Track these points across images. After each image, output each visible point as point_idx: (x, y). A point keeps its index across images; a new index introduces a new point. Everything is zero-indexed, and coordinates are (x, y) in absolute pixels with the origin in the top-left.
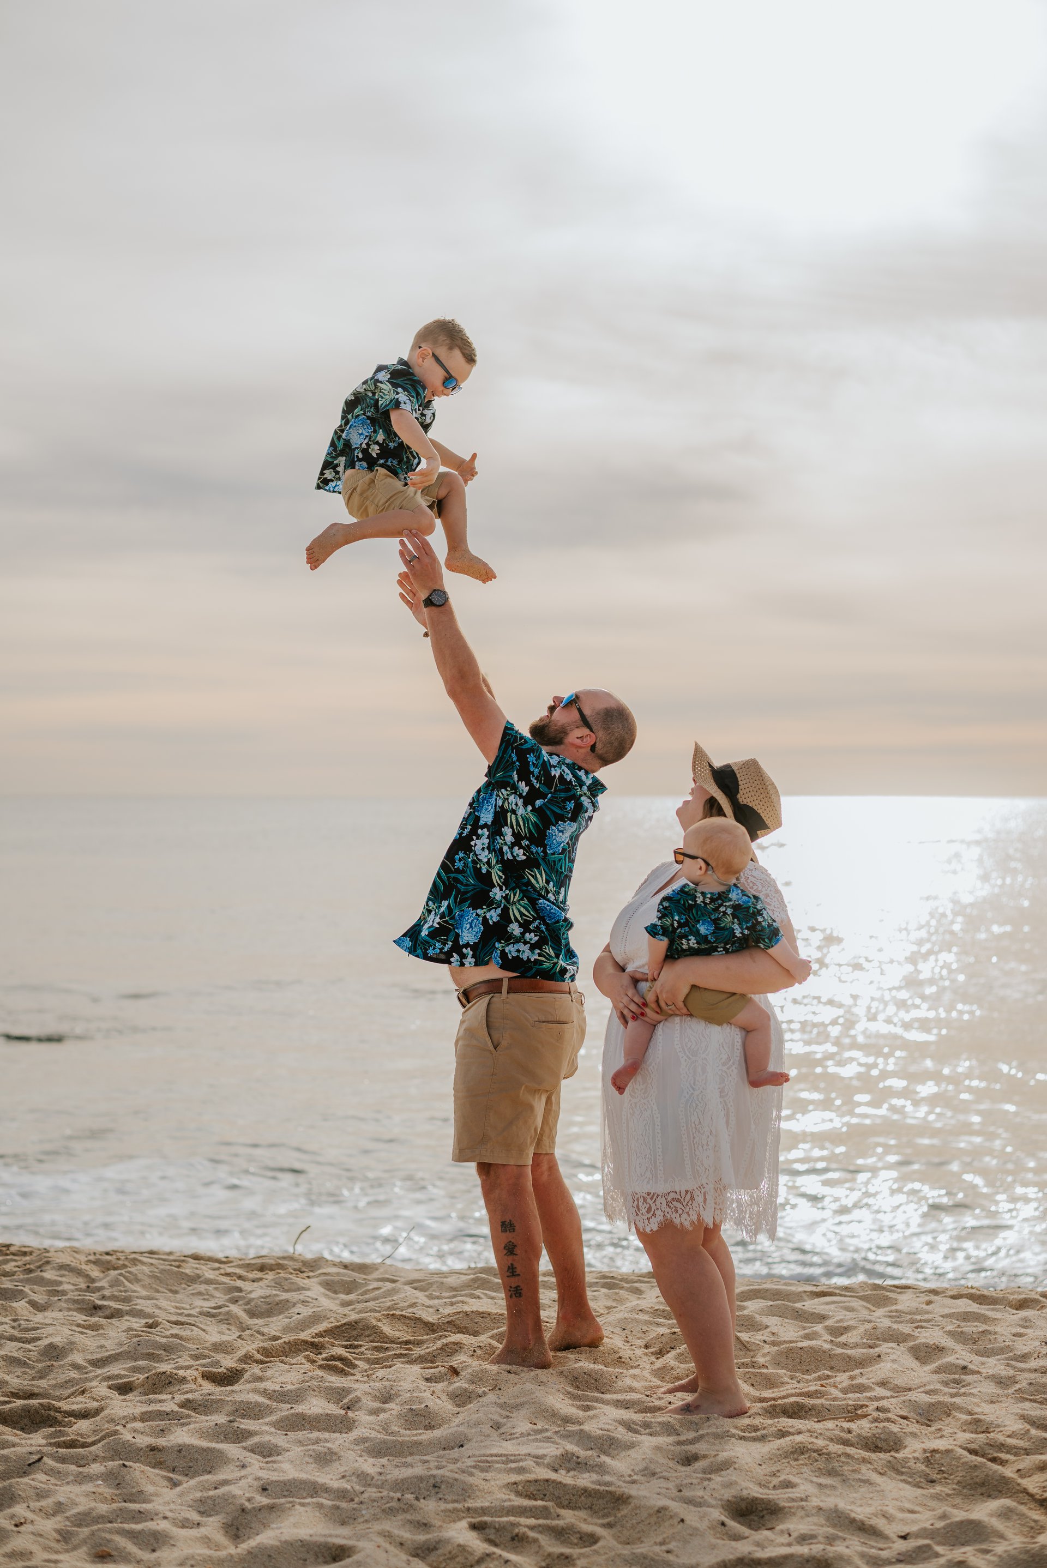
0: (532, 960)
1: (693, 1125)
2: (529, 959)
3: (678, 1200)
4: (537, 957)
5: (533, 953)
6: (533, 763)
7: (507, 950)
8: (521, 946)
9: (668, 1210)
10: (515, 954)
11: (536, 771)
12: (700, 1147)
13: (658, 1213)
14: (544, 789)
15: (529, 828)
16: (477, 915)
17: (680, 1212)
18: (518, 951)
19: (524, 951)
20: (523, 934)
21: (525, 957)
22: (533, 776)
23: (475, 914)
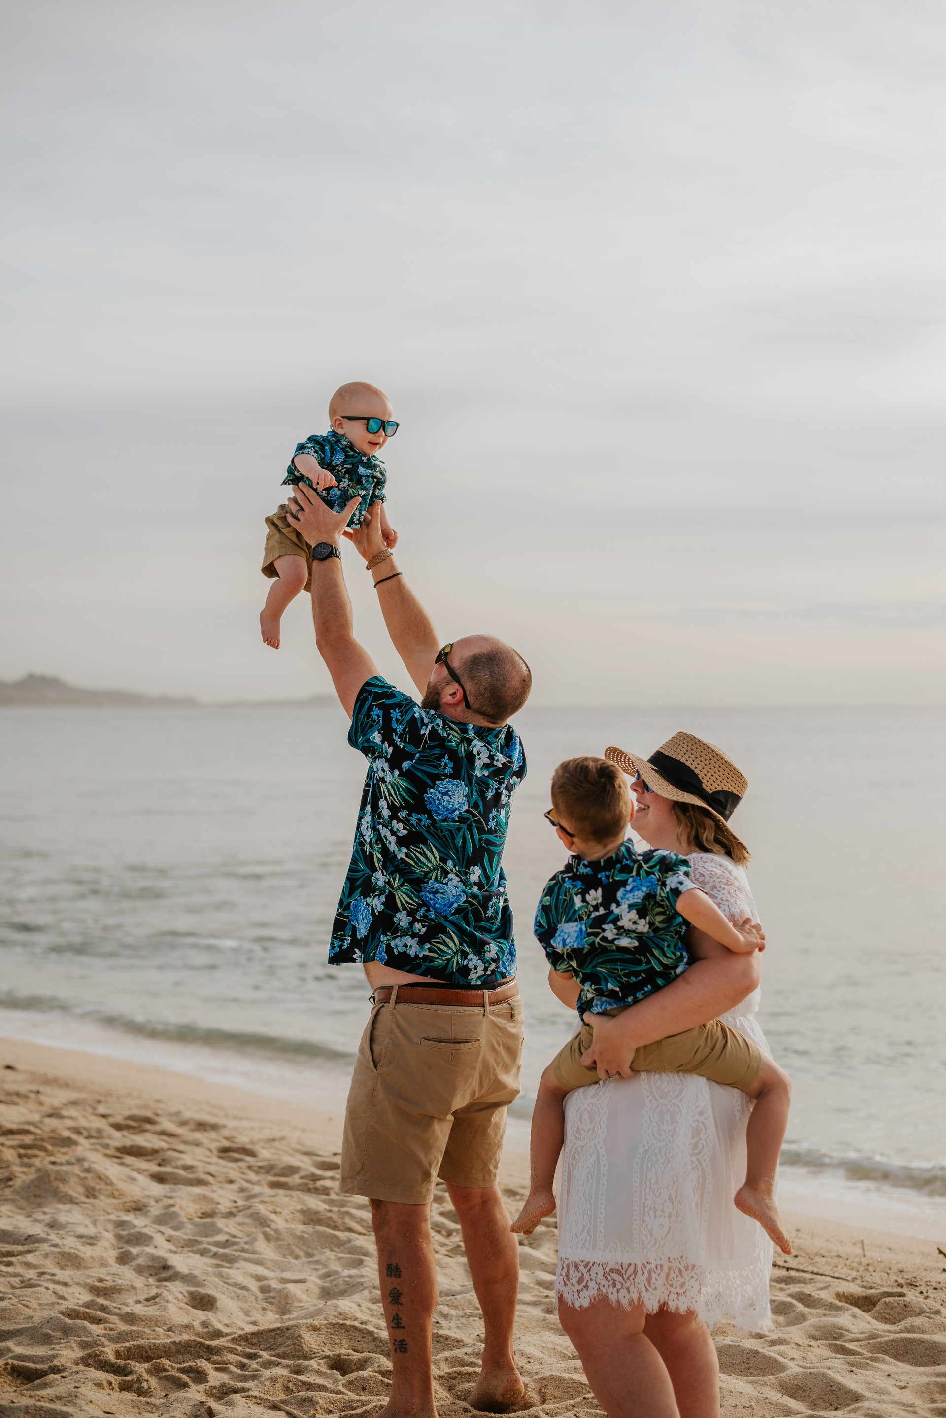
0: (421, 956)
1: (648, 1183)
2: (417, 955)
3: (619, 1272)
4: (427, 953)
5: (422, 948)
6: (397, 720)
7: (393, 944)
8: (408, 940)
9: (604, 1282)
10: (401, 949)
11: (400, 728)
12: (652, 1213)
13: (592, 1285)
14: (410, 748)
15: (401, 796)
16: (367, 904)
17: (619, 1286)
18: (406, 946)
19: (411, 946)
20: (411, 924)
21: (412, 952)
22: (396, 734)
23: (365, 903)
